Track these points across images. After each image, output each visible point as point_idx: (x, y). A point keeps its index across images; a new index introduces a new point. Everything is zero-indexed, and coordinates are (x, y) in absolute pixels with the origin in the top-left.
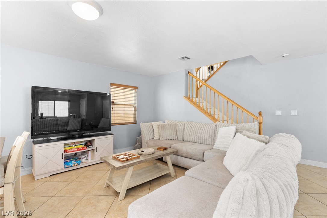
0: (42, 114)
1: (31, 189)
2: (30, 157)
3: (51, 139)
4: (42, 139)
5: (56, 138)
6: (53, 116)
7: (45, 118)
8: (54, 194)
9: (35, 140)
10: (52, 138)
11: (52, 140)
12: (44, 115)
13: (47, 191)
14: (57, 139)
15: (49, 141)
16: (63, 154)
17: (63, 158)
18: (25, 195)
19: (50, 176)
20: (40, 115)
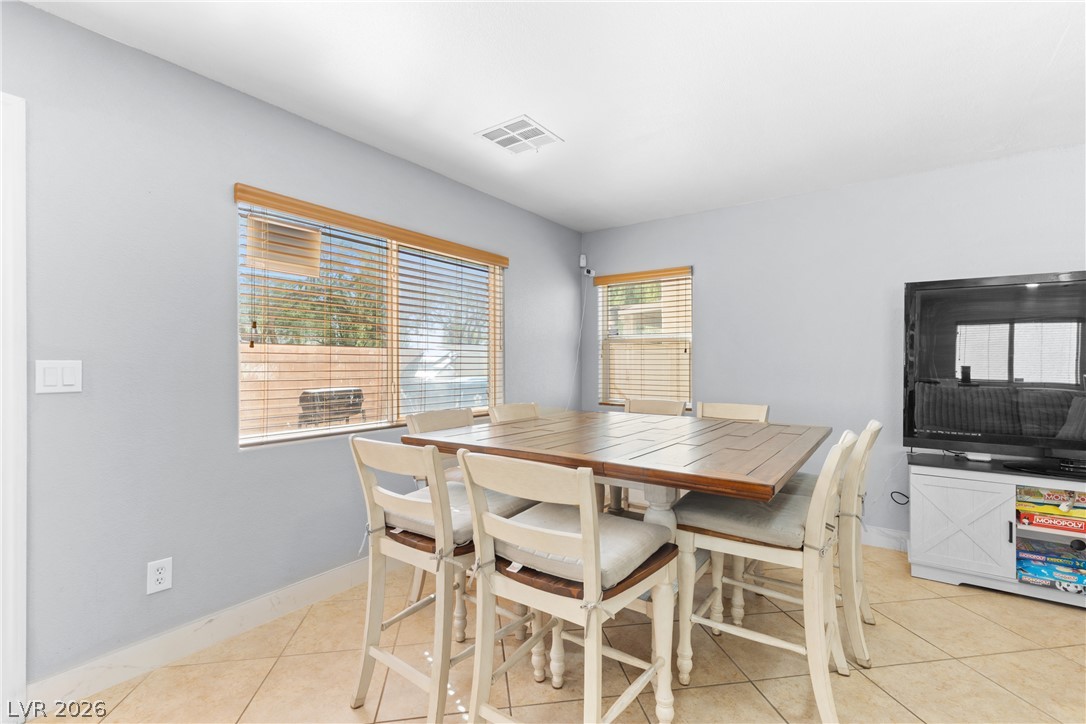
0: (966, 371)
1: (895, 597)
2: (902, 498)
3: (969, 460)
4: (939, 452)
5: (987, 457)
6: (1006, 379)
7: (978, 386)
8: (961, 655)
9: (917, 450)
10: (971, 456)
11: (970, 463)
12: (973, 376)
13: (940, 629)
14: (992, 462)
15: (960, 463)
16: (1011, 524)
17: (1011, 541)
18: (878, 606)
19: (962, 585)
20: (959, 375)
